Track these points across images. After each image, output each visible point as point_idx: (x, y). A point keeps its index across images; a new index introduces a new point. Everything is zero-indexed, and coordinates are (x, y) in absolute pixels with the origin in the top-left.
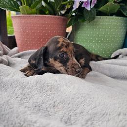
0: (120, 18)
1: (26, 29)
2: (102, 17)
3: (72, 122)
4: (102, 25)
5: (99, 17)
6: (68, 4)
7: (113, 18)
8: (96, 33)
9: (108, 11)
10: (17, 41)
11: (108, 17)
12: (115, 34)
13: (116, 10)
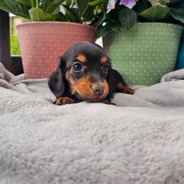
0: (169, 25)
1: (37, 42)
2: (144, 24)
3: (110, 140)
4: (144, 35)
6: (97, 7)
8: (137, 47)
9: (154, 16)
10: (24, 64)
11: (153, 24)
12: (164, 48)
13: (164, 15)
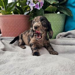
2: (48, 14)
5: (46, 14)
7: (54, 15)
11: (51, 14)
